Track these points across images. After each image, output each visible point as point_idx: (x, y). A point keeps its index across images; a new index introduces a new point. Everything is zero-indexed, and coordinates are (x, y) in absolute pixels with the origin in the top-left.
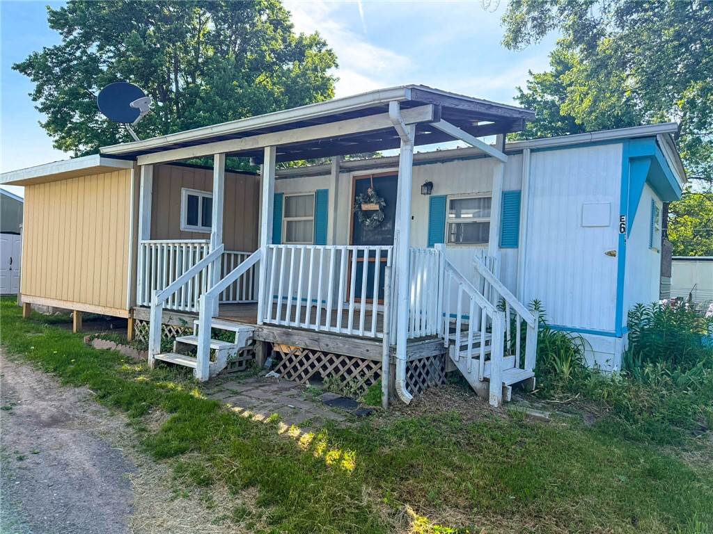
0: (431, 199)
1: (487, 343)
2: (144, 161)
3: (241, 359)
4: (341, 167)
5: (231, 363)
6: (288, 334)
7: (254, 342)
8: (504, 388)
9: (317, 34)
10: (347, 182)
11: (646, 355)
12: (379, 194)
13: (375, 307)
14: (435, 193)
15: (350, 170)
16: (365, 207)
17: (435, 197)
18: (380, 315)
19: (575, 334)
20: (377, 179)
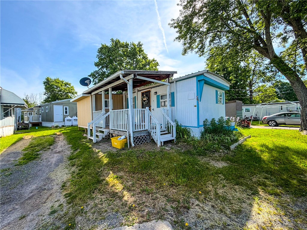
0: (157, 96)
1: (155, 133)
2: (93, 94)
3: (106, 137)
4: (138, 90)
5: (103, 139)
6: (114, 131)
7: (109, 134)
8: (161, 142)
9: (154, 59)
10: (140, 94)
11: (208, 132)
12: (147, 96)
13: (143, 124)
14: (158, 94)
15: (141, 91)
16: (144, 99)
17: (158, 95)
18: (144, 125)
19: (188, 128)
20: (146, 92)
